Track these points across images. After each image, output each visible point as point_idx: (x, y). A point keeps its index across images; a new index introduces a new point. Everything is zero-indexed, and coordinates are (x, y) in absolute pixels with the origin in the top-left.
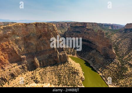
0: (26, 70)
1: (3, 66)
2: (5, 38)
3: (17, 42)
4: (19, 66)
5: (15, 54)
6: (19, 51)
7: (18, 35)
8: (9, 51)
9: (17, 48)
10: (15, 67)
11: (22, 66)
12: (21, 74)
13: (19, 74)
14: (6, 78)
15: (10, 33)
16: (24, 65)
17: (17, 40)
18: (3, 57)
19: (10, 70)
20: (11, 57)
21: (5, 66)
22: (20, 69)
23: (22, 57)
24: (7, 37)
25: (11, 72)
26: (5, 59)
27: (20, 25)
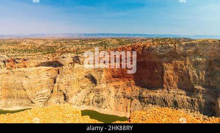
0: (196, 109)
1: (169, 87)
2: (182, 57)
3: (196, 64)
4: (188, 97)
5: (187, 79)
6: (194, 77)
7: (201, 56)
8: (181, 73)
9: (193, 73)
10: (182, 96)
11: (192, 100)
12: (186, 108)
13: (183, 108)
14: (168, 101)
15: (191, 51)
16: (195, 100)
17: (198, 62)
18: (172, 77)
19: (174, 96)
20: (181, 81)
21: (171, 88)
22: (188, 101)
23: (197, 87)
24: (185, 56)
25: (175, 98)
26: (174, 80)
27: (210, 41)
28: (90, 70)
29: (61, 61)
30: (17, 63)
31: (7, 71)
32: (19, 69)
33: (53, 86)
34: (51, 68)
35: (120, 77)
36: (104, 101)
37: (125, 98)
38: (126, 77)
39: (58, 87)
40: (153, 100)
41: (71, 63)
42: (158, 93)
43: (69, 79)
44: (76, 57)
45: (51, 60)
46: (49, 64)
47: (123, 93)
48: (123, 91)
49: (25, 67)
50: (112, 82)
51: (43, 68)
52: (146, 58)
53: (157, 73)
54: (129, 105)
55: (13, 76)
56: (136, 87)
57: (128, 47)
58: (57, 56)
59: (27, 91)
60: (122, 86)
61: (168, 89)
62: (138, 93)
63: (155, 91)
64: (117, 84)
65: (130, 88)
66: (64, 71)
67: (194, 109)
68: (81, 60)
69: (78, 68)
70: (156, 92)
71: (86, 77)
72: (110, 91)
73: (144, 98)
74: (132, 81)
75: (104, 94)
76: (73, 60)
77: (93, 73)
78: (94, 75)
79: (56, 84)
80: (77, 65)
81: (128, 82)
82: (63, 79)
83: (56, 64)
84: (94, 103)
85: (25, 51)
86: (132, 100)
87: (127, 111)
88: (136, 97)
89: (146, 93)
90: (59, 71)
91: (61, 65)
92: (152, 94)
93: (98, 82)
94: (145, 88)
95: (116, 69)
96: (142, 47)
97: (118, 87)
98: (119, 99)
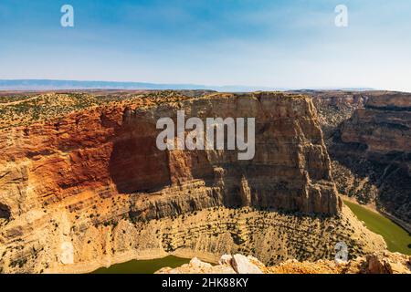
0: (220, 203)
1: (180, 179)
4: (209, 189)
5: (204, 159)
6: (212, 155)
8: (195, 151)
10: (200, 189)
11: (214, 190)
12: (208, 207)
13: (204, 207)
14: (181, 205)
16: (218, 190)
18: (183, 161)
19: (189, 192)
20: (196, 164)
21: (183, 180)
22: (208, 195)
23: (217, 169)
25: (191, 196)
26: (186, 165)
35: (81, 182)
36: (41, 253)
37: (100, 227)
38: (98, 180)
40: (158, 210)
42: (165, 196)
47: (91, 216)
48: (93, 212)
50: (60, 200)
52: (134, 133)
53: (157, 159)
54: (110, 239)
56: (122, 196)
57: (92, 111)
60: (89, 202)
61: (179, 182)
62: (127, 205)
63: (159, 192)
64: (74, 200)
65: (108, 202)
67: (218, 204)
70: (161, 194)
72: (57, 221)
73: (140, 212)
74: (113, 186)
75: (39, 235)
81: (103, 188)
86: (115, 225)
87: (105, 253)
88: (123, 216)
89: (142, 202)
92: (153, 199)
94: (141, 192)
95: (67, 167)
96: (123, 109)
97: (78, 206)
98: (82, 234)
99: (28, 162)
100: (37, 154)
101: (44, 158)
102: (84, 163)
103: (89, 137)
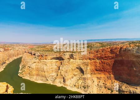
28: (80, 64)
29: (63, 57)
30: (43, 57)
31: (38, 61)
32: (44, 60)
33: (58, 72)
34: (58, 60)
35: (102, 71)
36: (89, 88)
37: (106, 89)
38: (107, 72)
39: (60, 72)
41: (68, 59)
42: (139, 90)
43: (67, 68)
44: (71, 55)
45: (58, 56)
46: (57, 58)
47: (104, 84)
48: (104, 82)
49: (46, 59)
50: (95, 74)
51: (54, 60)
52: (123, 58)
53: (135, 71)
55: (40, 64)
56: (115, 81)
57: (108, 48)
58: (61, 54)
59: (46, 73)
60: (103, 78)
63: (135, 87)
64: (99, 76)
65: (110, 81)
66: (64, 63)
68: (74, 57)
69: (73, 62)
70: (136, 89)
71: (77, 68)
72: (94, 80)
73: (124, 91)
74: (112, 76)
75: (89, 82)
76: (70, 57)
77: (82, 66)
78: (83, 68)
79: (60, 71)
80: (72, 60)
81: (109, 75)
82: (63, 68)
83: (60, 59)
84: (82, 88)
85: (47, 51)
86: (112, 91)
89: (125, 88)
90: (62, 63)
91: (63, 59)
92: (132, 89)
93: (85, 73)
94: (125, 83)
95: (98, 65)
96: (120, 48)
97: (100, 78)
98: (100, 88)
99: (89, 61)
100: (91, 59)
101: (93, 61)
102: (103, 65)
103: (105, 56)
